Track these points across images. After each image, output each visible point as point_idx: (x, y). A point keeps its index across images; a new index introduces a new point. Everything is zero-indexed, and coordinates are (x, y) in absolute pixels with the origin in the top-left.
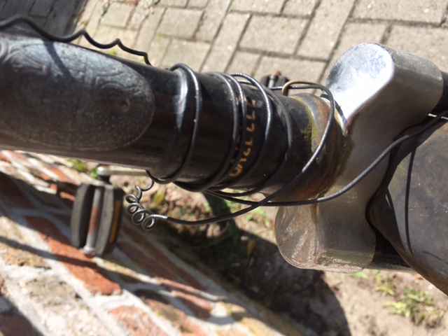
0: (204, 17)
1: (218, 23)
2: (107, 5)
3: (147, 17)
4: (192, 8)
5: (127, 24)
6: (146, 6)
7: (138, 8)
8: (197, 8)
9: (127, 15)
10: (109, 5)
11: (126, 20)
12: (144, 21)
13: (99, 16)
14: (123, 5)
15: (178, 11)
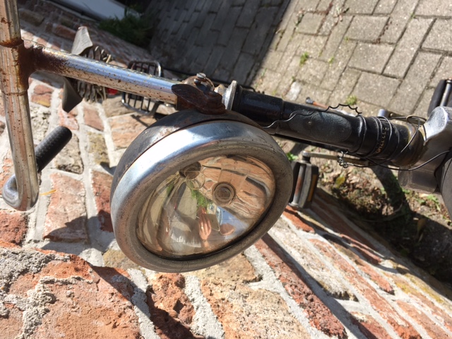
0: (389, 22)
1: (403, 27)
2: (301, 16)
3: (336, 24)
4: (379, 14)
5: (318, 31)
6: (336, 15)
7: (329, 17)
8: (383, 14)
9: (319, 24)
10: (303, 15)
11: (317, 28)
12: (333, 28)
13: (294, 26)
14: (316, 15)
15: (364, 18)
